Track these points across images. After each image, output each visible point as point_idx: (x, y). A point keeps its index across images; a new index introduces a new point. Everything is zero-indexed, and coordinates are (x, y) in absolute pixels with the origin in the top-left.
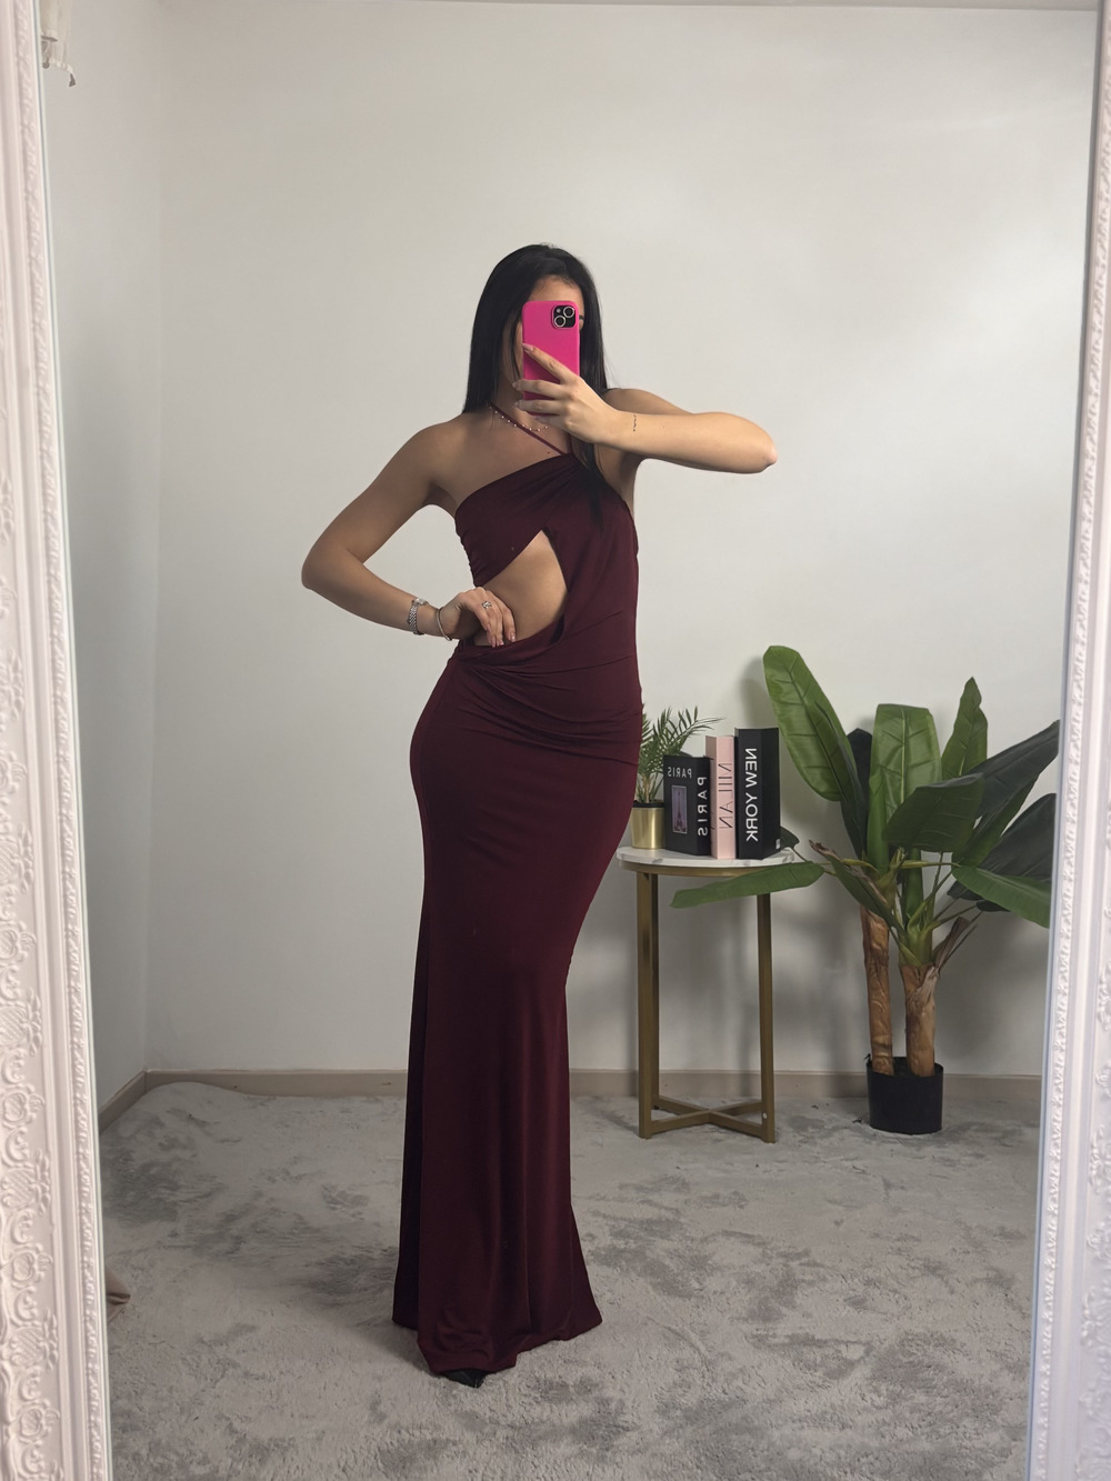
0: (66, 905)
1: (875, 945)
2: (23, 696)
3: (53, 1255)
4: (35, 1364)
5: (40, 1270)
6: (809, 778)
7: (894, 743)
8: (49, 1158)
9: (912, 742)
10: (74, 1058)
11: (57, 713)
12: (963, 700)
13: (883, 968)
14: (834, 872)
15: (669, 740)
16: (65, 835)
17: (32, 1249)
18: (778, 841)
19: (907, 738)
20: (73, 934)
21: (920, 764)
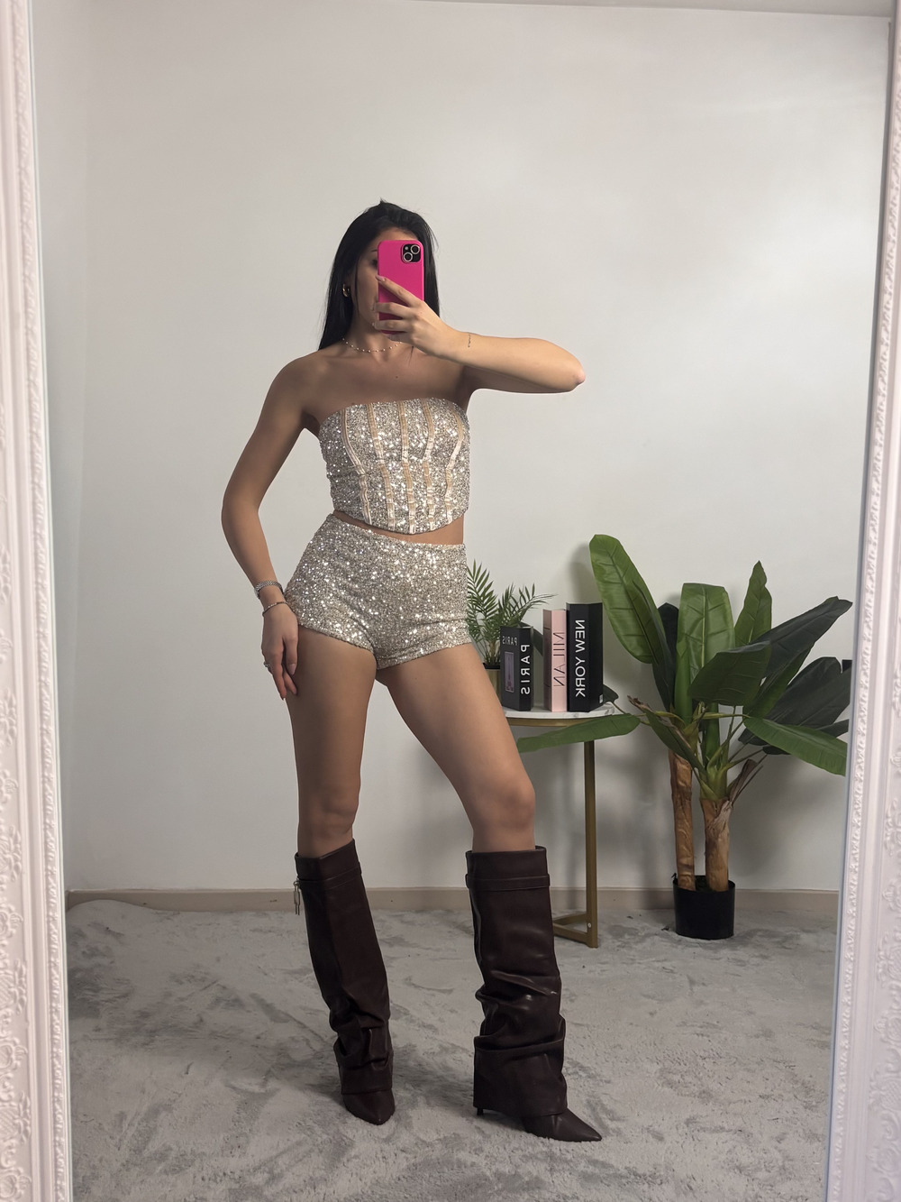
0: (43, 756)
1: (680, 783)
2: (10, 583)
3: (27, 1046)
4: (11, 1138)
5: (17, 1059)
6: (628, 646)
7: (696, 616)
8: (26, 967)
9: (711, 614)
10: (48, 883)
11: (38, 597)
12: (752, 581)
13: (687, 801)
14: (648, 722)
15: (511, 613)
16: (43, 698)
17: (10, 1042)
18: (601, 696)
19: (707, 612)
20: (49, 780)
21: (718, 633)
